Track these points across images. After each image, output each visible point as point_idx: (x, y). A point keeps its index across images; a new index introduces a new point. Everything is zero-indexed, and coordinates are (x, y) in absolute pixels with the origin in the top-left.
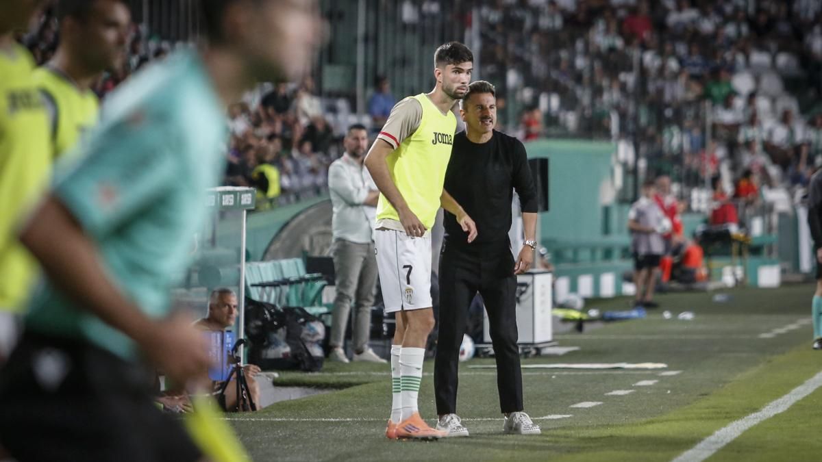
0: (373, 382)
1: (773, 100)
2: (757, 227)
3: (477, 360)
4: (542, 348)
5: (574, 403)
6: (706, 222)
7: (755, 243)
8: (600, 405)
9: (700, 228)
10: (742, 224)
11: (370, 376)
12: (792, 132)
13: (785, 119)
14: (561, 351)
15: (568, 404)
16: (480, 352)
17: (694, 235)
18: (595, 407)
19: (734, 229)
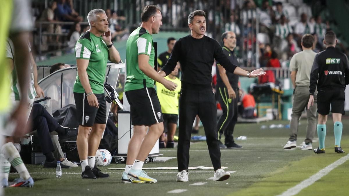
0: (49, 178)
1: (297, 8)
2: (287, 84)
3: (113, 165)
4: (153, 157)
5: (170, 190)
6: (256, 82)
7: (286, 94)
8: (185, 192)
9: (252, 85)
10: (277, 83)
11: (48, 174)
12: (307, 27)
13: (303, 19)
14: (165, 159)
15: (167, 191)
16: (116, 160)
17: (249, 89)
18: (183, 193)
19: (272, 85)
